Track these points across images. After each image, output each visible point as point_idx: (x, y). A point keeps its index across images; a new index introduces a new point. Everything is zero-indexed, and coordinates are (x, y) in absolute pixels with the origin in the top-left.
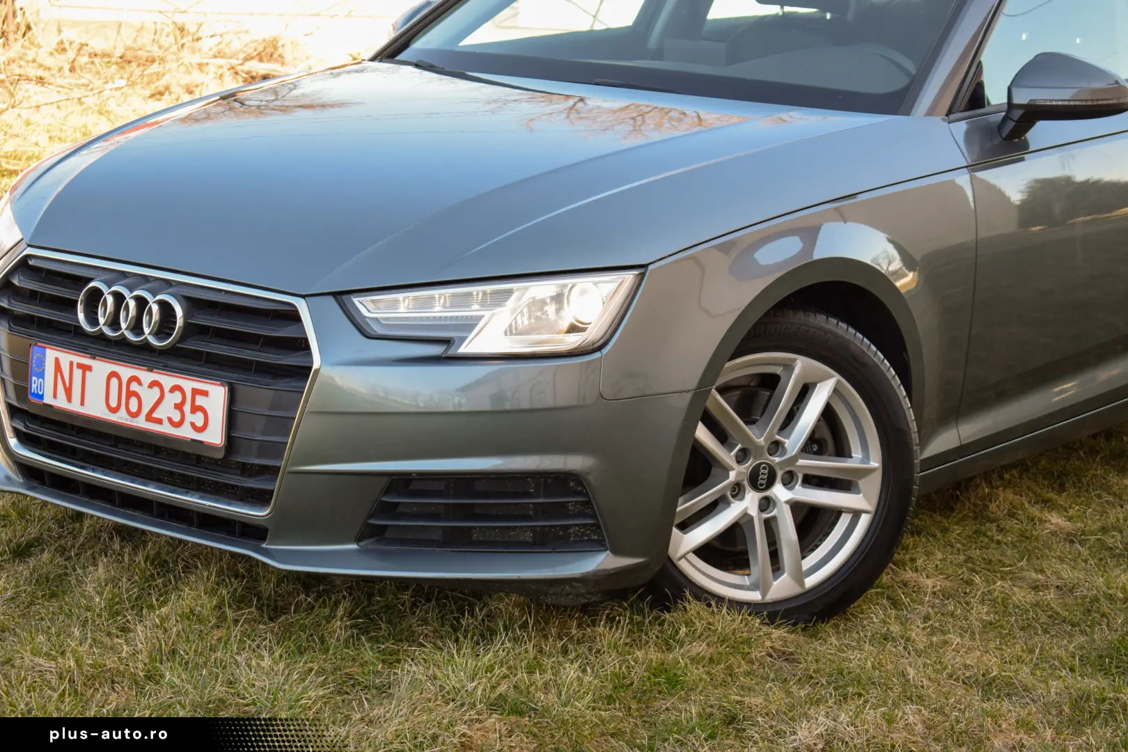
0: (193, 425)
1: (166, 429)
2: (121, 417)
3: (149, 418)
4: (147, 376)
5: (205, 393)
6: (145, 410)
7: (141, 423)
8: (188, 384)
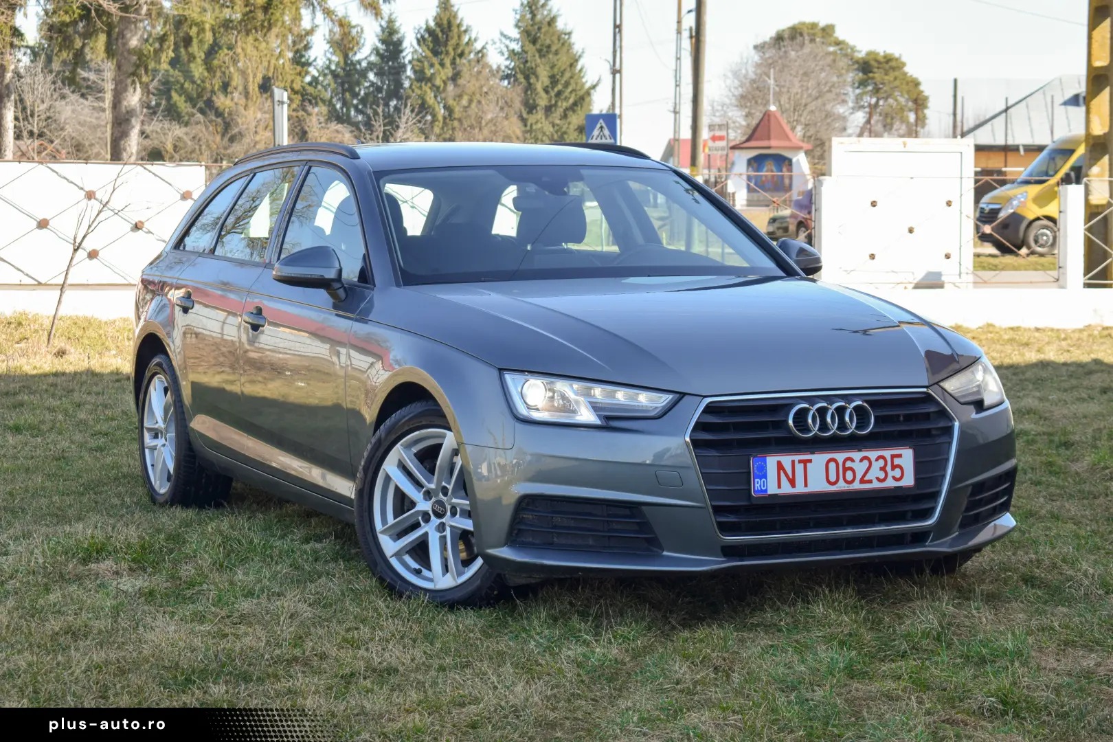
0: (894, 478)
1: (876, 485)
2: (842, 486)
3: (862, 481)
4: (857, 455)
5: (900, 456)
6: (859, 477)
7: (857, 486)
8: (887, 453)
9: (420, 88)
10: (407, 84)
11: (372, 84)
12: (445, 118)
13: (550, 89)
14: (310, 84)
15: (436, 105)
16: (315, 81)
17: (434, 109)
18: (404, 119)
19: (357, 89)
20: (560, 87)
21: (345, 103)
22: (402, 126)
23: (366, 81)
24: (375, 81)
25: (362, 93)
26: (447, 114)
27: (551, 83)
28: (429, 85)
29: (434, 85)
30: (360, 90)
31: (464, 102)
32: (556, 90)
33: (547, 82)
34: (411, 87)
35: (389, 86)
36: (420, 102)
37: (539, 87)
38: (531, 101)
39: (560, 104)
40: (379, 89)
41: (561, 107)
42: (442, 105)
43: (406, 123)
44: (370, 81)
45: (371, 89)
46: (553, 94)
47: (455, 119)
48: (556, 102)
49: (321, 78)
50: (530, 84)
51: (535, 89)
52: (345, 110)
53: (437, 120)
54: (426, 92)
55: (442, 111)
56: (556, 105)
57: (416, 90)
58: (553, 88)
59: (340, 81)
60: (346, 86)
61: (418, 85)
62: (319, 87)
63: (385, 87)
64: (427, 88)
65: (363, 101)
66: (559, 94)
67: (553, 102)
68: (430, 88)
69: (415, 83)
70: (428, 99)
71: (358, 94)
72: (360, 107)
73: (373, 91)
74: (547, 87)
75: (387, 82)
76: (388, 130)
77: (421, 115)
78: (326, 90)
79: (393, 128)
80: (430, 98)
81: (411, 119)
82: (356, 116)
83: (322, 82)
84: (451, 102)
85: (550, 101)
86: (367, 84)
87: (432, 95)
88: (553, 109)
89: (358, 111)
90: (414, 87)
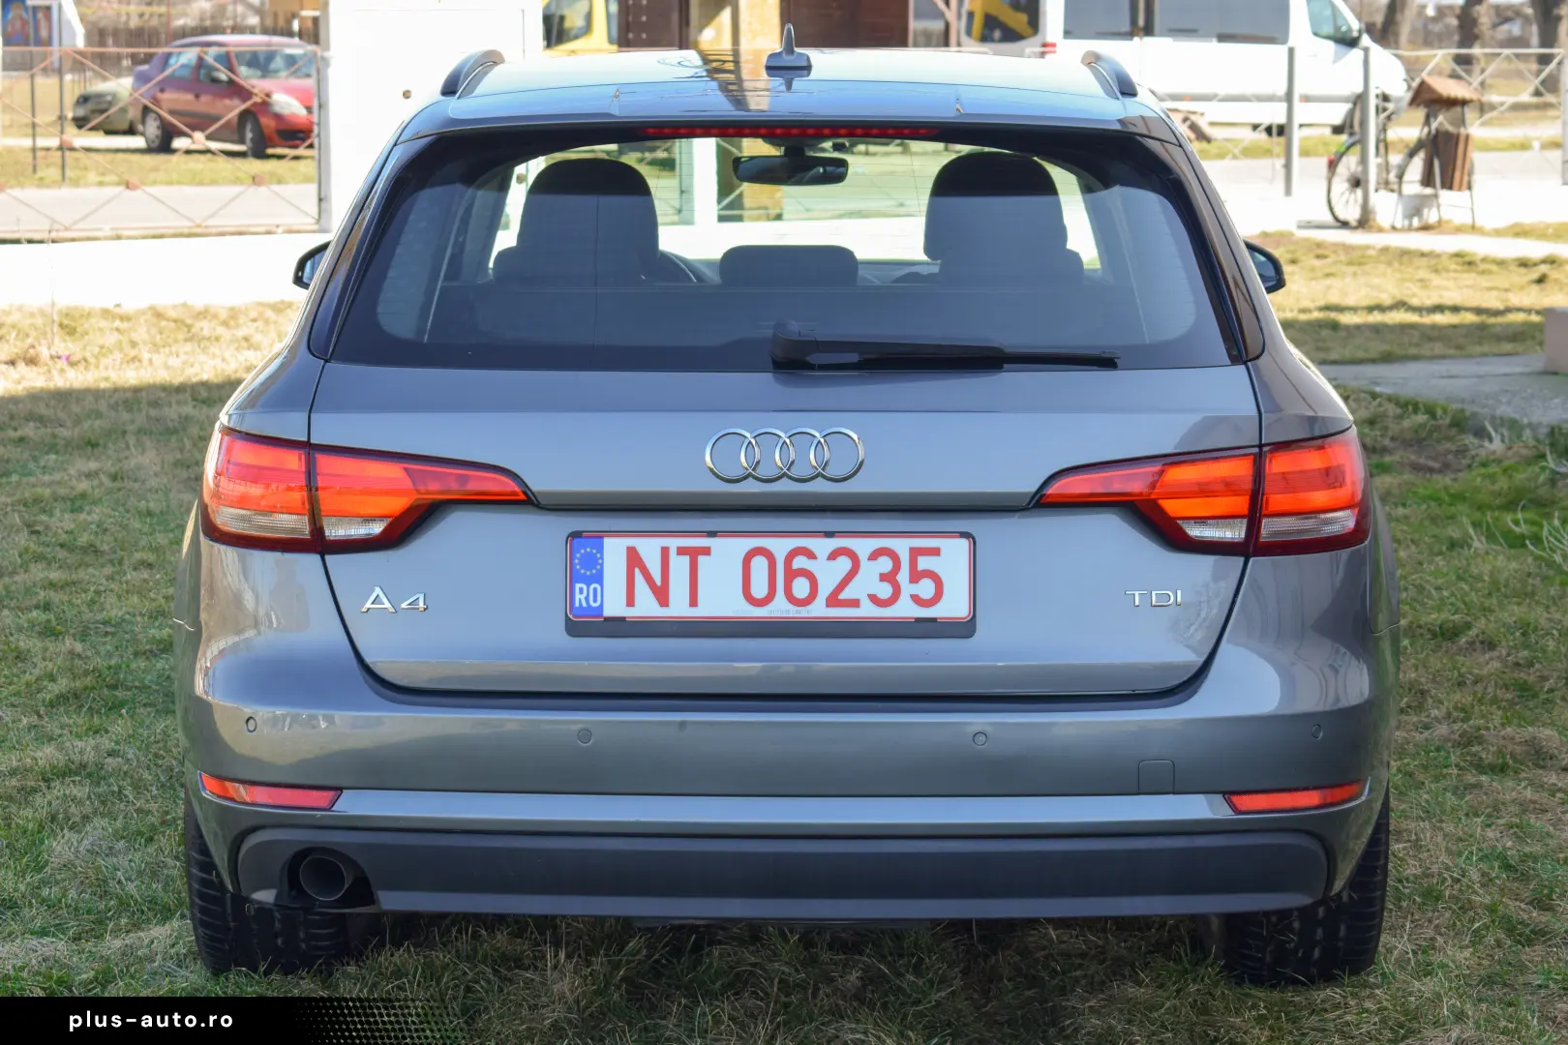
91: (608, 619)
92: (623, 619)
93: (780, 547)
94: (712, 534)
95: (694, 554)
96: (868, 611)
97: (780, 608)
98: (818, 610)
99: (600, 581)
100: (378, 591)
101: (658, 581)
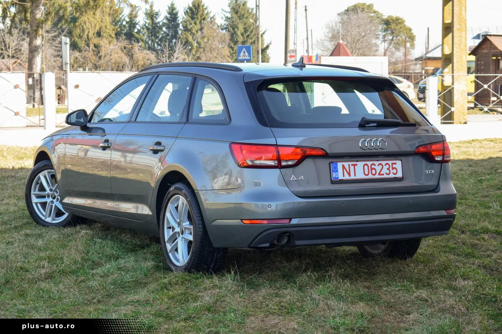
9: (186, 34)
10: (180, 32)
11: (165, 32)
12: (197, 47)
13: (244, 34)
14: (137, 33)
15: (193, 41)
16: (139, 32)
17: (192, 43)
18: (177, 48)
19: (158, 35)
20: (248, 33)
21: (152, 41)
22: (177, 51)
23: (162, 31)
24: (166, 31)
25: (160, 36)
26: (198, 46)
27: (245, 31)
28: (190, 32)
29: (192, 33)
30: (159, 35)
31: (206, 40)
32: (247, 34)
33: (242, 31)
34: (181, 34)
35: (172, 33)
36: (186, 40)
37: (239, 33)
38: (235, 40)
39: (248, 40)
40: (168, 35)
41: (249, 42)
42: (195, 42)
43: (179, 50)
44: (163, 31)
45: (164, 35)
46: (245, 36)
47: (201, 48)
48: (247, 40)
49: (142, 30)
50: (235, 32)
51: (237, 34)
52: (153, 44)
53: (194, 48)
54: (188, 36)
55: (196, 44)
56: (247, 41)
57: (184, 35)
58: (245, 34)
59: (150, 31)
60: (153, 33)
61: (185, 33)
62: (141, 34)
63: (170, 34)
64: (188, 34)
65: (161, 40)
66: (248, 36)
67: (245, 40)
68: (190, 34)
69: (184, 32)
70: (189, 39)
71: (158, 37)
72: (159, 43)
73: (165, 36)
74: (243, 33)
75: (171, 32)
76: (171, 53)
77: (185, 46)
78: (144, 36)
79: (173, 52)
80: (190, 38)
81: (180, 48)
82: (158, 47)
83: (142, 32)
84: (199, 40)
85: (244, 39)
86: (162, 33)
87: (191, 37)
88: (246, 43)
89: (158, 45)
90: (183, 34)
91: (340, 180)
92: (343, 180)
93: (369, 163)
94: (357, 161)
95: (354, 165)
96: (385, 176)
97: (370, 176)
98: (377, 176)
99: (338, 172)
100: (293, 176)
101: (348, 172)
